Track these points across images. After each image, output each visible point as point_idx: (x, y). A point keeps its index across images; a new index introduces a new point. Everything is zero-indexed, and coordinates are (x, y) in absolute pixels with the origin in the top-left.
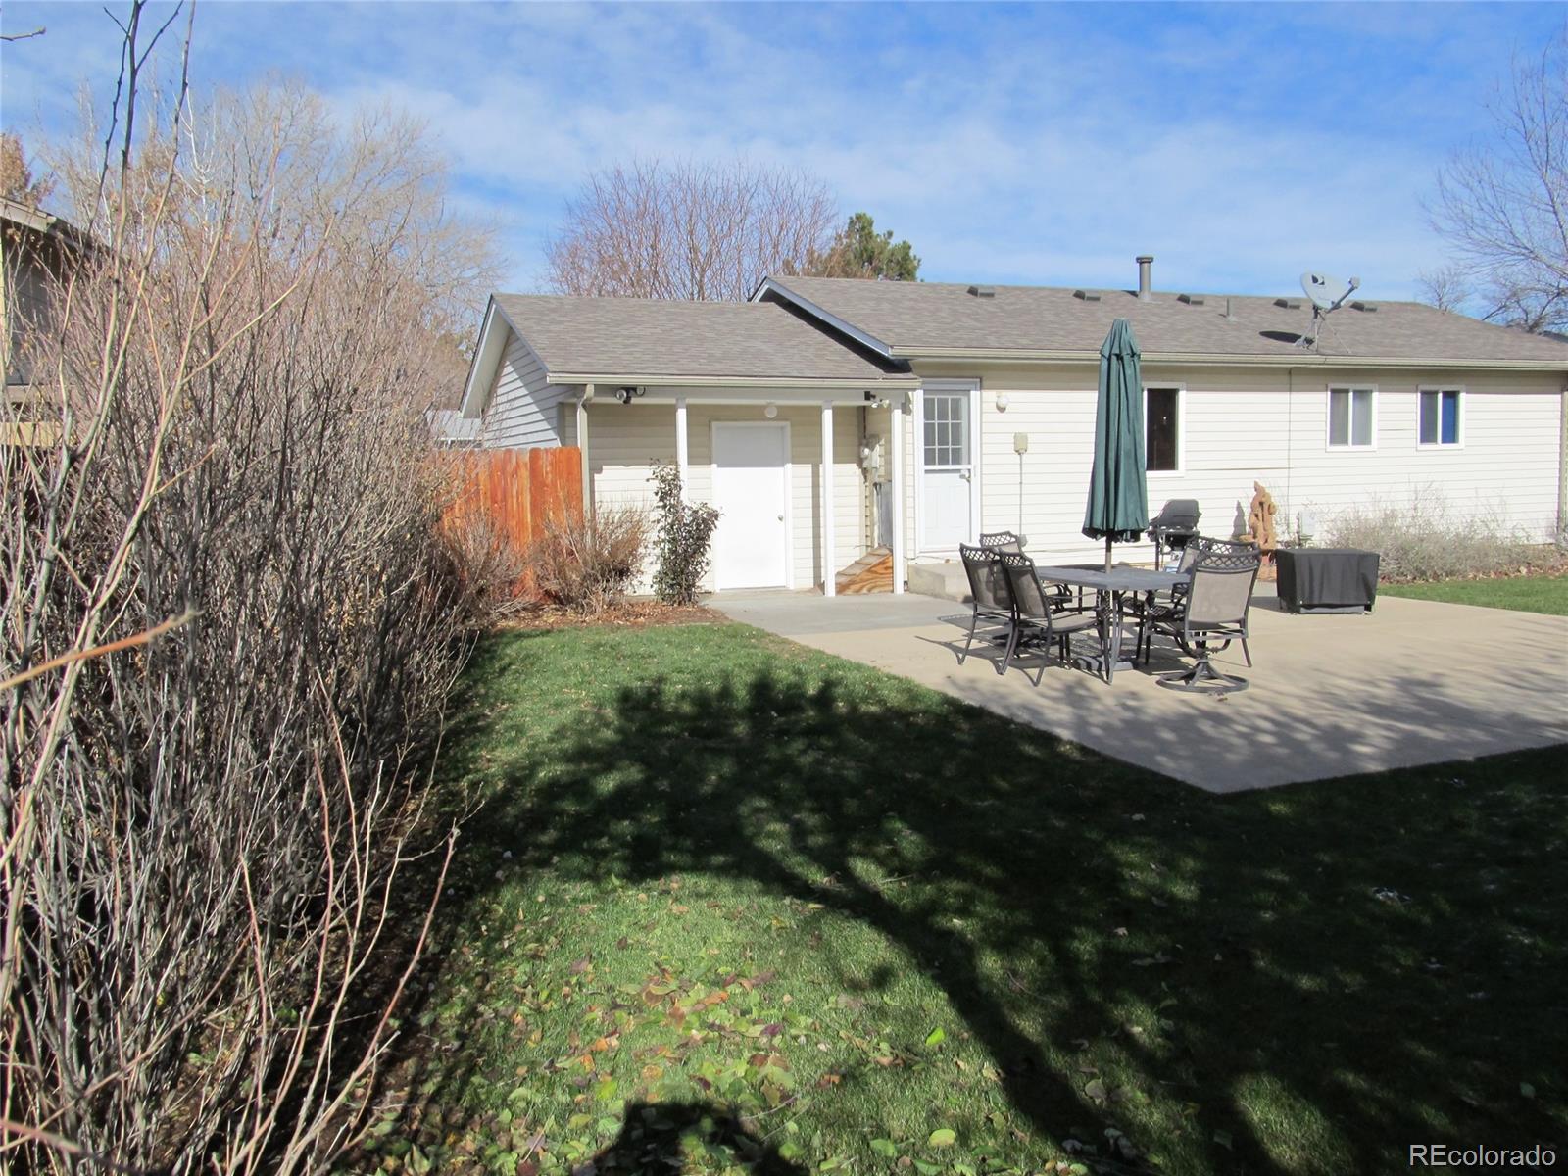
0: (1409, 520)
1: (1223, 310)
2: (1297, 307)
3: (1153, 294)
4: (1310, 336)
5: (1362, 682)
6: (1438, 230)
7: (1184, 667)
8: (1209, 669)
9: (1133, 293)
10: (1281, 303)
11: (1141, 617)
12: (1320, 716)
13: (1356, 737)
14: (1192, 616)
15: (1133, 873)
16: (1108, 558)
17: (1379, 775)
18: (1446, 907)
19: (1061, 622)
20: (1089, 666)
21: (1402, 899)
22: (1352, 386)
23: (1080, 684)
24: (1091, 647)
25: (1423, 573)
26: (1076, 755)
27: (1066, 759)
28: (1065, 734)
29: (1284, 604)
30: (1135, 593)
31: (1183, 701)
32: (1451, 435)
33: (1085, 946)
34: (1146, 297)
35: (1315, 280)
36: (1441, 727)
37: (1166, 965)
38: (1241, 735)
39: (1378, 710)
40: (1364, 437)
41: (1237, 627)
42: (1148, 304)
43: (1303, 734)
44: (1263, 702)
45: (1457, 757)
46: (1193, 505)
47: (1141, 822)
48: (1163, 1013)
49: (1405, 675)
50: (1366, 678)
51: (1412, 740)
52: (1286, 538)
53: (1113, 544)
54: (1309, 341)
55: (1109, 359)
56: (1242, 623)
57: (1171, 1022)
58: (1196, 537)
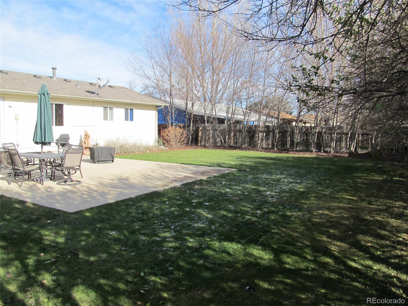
0: (123, 140)
1: (76, 84)
2: (95, 85)
3: (57, 78)
4: (98, 93)
5: (110, 180)
6: (128, 70)
7: (65, 179)
8: (71, 179)
9: (51, 77)
10: (91, 84)
11: (52, 166)
12: (99, 189)
13: (108, 194)
14: (66, 165)
15: (46, 238)
16: (42, 150)
17: (113, 203)
18: (127, 234)
19: (27, 169)
20: (37, 180)
21: (117, 233)
22: (108, 106)
23: (35, 185)
24: (38, 175)
25: (126, 152)
26: (32, 206)
27: (29, 207)
28: (28, 200)
29: (92, 161)
30: (50, 159)
31: (64, 188)
32: (132, 119)
33: (31, 261)
34: (55, 79)
35: (99, 79)
36: (128, 190)
37: (55, 261)
38: (79, 196)
39: (114, 187)
40: (112, 119)
41: (78, 167)
42: (55, 81)
43: (95, 194)
44: (85, 187)
45: (131, 197)
46: (68, 135)
47: (50, 222)
48: (54, 275)
49: (120, 177)
50: (111, 179)
51: (121, 193)
52: (93, 144)
53: (43, 146)
54: (98, 94)
55: (41, 95)
56: (79, 166)
57: (55, 277)
58: (69, 144)
